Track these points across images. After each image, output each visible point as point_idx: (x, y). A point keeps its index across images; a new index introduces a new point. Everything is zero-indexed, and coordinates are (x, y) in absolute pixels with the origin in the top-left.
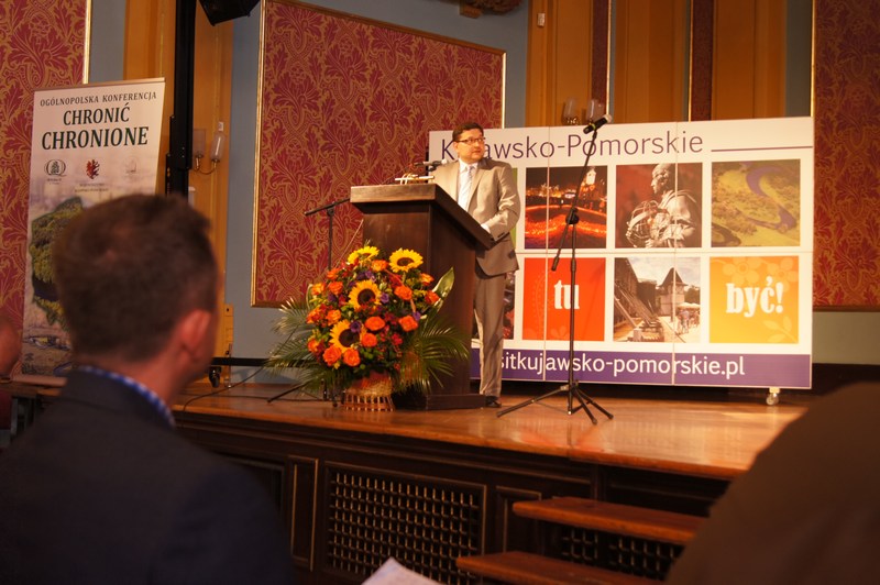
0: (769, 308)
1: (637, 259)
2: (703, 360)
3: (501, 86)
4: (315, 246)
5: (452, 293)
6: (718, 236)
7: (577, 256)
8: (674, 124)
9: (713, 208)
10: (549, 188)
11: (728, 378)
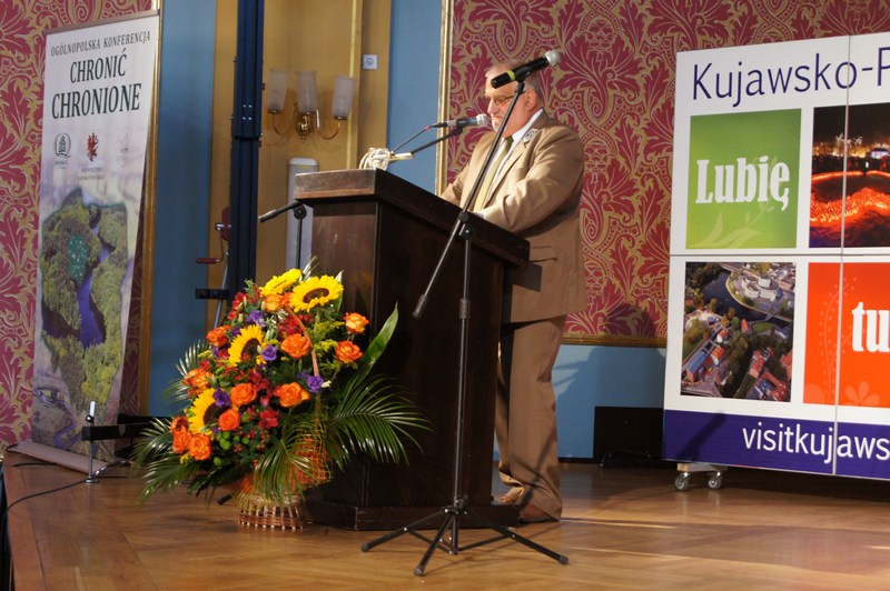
10: (847, 142)
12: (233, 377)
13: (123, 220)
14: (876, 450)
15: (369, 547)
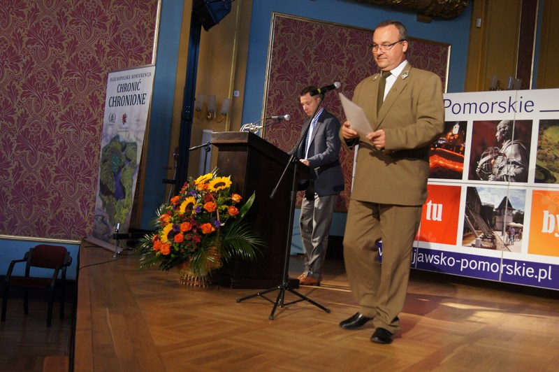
1: (482, 189)
2: (522, 266)
6: (540, 175)
8: (515, 91)
9: (538, 154)
11: (539, 281)
12: (182, 219)
13: (135, 149)
14: (434, 260)
15: (240, 301)
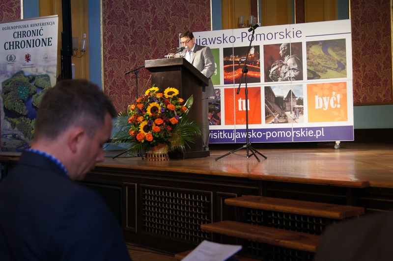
0: (334, 106)
1: (274, 87)
2: (306, 131)
3: (210, 11)
4: (130, 87)
5: (193, 106)
6: (310, 75)
7: (248, 87)
8: (289, 25)
9: (308, 62)
10: (234, 57)
11: (317, 137)
13: (48, 79)
